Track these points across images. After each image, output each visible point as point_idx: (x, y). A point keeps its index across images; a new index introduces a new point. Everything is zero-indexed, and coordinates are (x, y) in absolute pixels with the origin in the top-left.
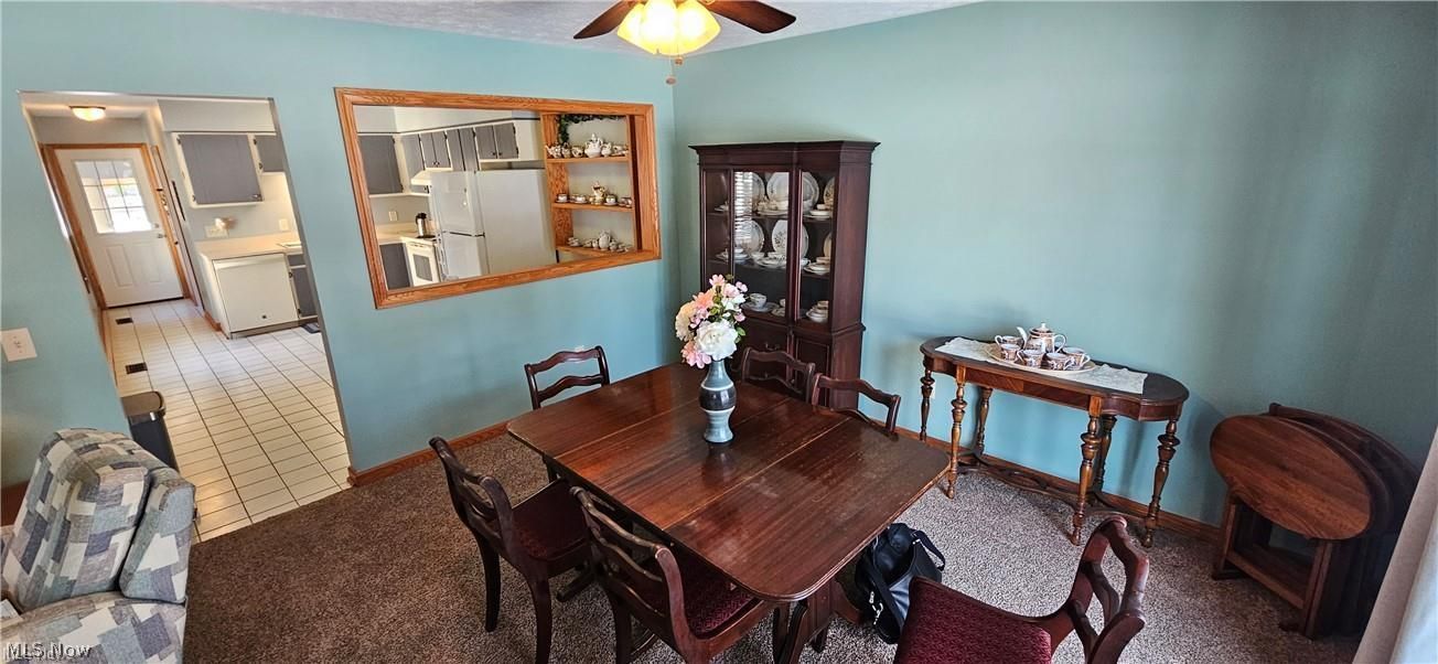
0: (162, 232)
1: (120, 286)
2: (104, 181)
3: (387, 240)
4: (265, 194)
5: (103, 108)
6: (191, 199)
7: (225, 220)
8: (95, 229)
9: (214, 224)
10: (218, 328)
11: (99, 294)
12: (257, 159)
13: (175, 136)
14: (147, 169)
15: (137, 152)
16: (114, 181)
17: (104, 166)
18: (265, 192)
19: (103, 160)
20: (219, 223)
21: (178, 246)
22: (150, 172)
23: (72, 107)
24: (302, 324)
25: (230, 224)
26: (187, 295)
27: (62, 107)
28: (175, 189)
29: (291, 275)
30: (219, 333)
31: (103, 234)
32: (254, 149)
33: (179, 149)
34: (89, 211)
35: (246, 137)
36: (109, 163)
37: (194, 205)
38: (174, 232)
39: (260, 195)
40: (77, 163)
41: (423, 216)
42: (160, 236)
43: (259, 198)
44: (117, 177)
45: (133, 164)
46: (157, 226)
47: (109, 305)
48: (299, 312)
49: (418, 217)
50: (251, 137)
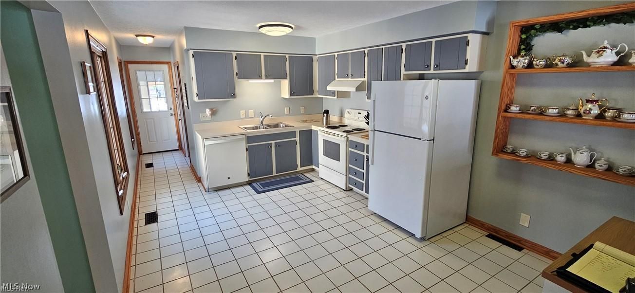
0: (173, 113)
1: (150, 142)
2: (149, 83)
3: (304, 127)
4: (237, 94)
5: (153, 37)
6: (195, 95)
7: (211, 110)
8: (142, 109)
9: (206, 112)
10: (199, 180)
11: (139, 146)
12: (235, 70)
13: (191, 52)
14: (170, 77)
15: (166, 66)
16: (154, 83)
17: (150, 75)
18: (238, 91)
19: (149, 71)
20: (208, 112)
21: (180, 122)
22: (171, 77)
23: (137, 36)
24: (249, 183)
25: (214, 113)
26: (181, 148)
27: (132, 36)
28: (186, 88)
29: (247, 150)
30: (200, 184)
31: (146, 112)
32: (235, 62)
33: (192, 61)
34: (140, 99)
35: (232, 53)
36: (152, 72)
37: (196, 99)
38: (179, 113)
39: (234, 94)
40: (138, 72)
41: (327, 112)
42: (172, 115)
43: (234, 96)
44: (155, 82)
45: (163, 74)
46: (171, 109)
47: (143, 152)
48: (249, 175)
49: (324, 113)
50: (234, 54)
